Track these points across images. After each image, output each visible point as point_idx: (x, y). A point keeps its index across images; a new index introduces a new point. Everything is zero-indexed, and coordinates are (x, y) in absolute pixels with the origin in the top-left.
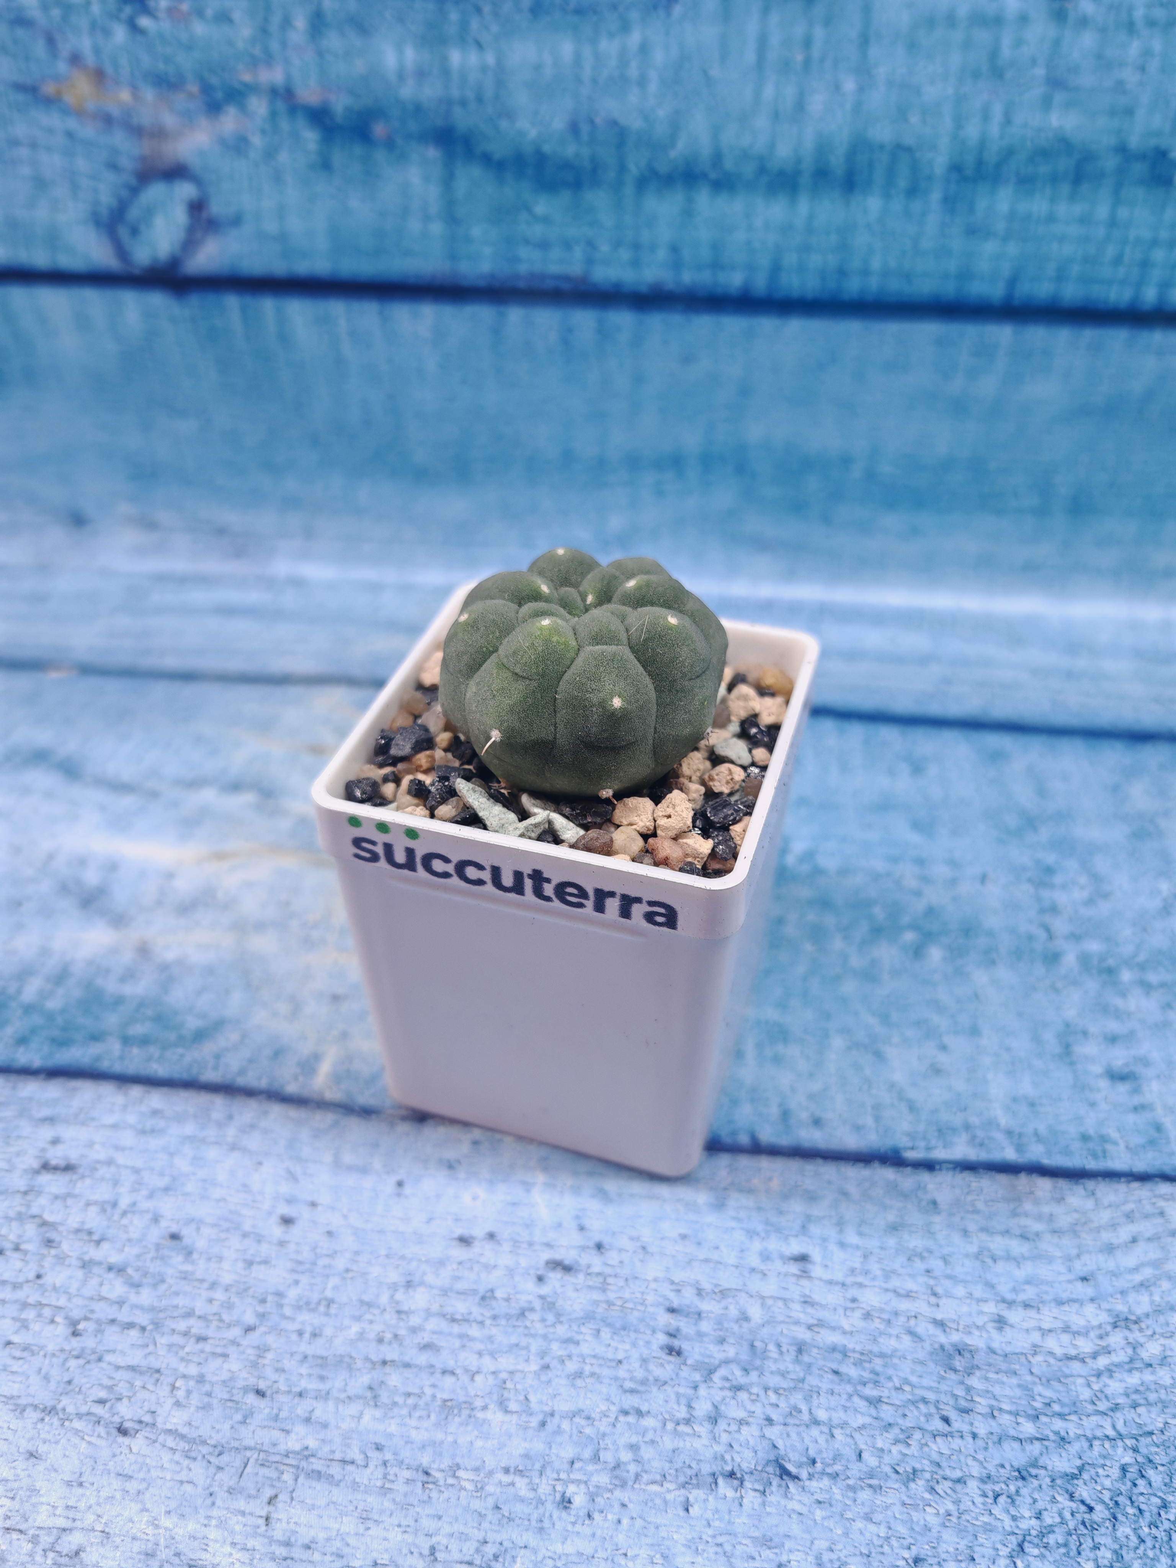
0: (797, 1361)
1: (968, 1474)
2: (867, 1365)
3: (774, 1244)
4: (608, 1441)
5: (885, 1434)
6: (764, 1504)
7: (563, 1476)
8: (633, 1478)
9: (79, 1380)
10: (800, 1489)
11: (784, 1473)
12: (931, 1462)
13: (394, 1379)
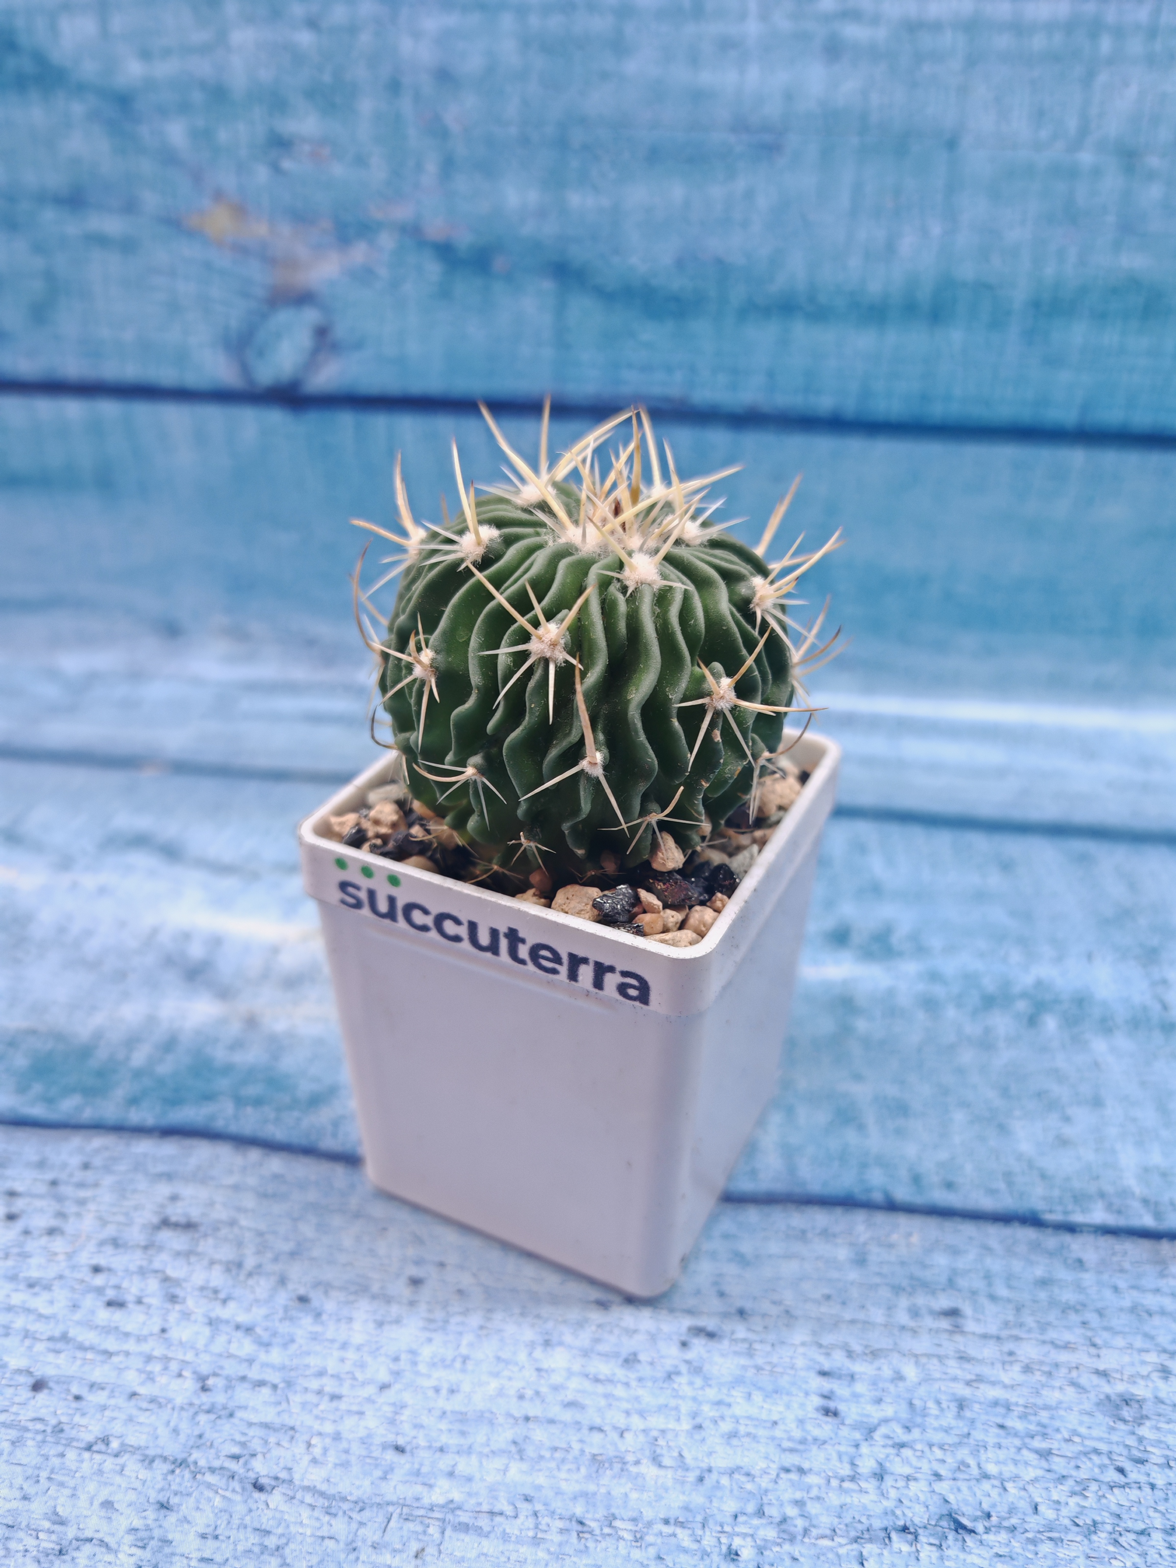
0: (959, 1416)
1: (1151, 1526)
2: (1032, 1418)
3: (921, 1300)
4: (771, 1496)
5: (1060, 1487)
6: (941, 1558)
7: (727, 1529)
8: (801, 1532)
9: (209, 1435)
10: (978, 1543)
11: (959, 1527)
12: (1111, 1514)
13: (539, 1434)
